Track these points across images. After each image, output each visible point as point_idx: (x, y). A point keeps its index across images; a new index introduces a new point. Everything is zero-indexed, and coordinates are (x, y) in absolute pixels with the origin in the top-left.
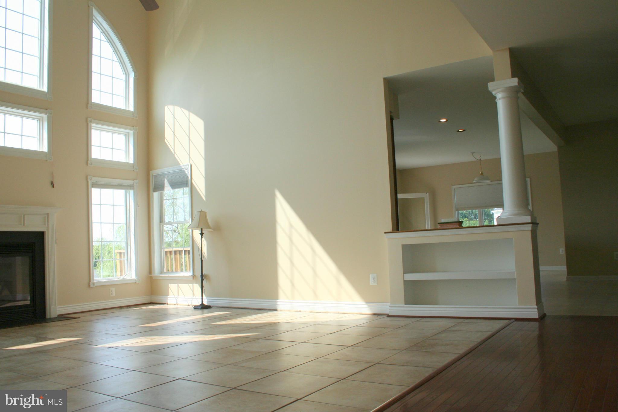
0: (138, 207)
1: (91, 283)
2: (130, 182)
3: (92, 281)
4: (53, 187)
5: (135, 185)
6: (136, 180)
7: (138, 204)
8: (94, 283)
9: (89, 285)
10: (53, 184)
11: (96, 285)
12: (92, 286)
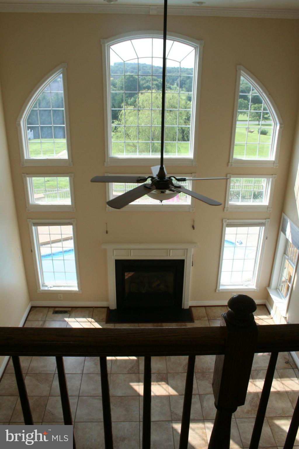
0: (267, 239)
1: (217, 290)
2: (264, 221)
3: (218, 289)
4: (194, 229)
5: (266, 222)
6: (269, 219)
7: (267, 237)
8: (219, 290)
9: (216, 291)
10: (194, 227)
11: (220, 291)
12: (217, 291)
